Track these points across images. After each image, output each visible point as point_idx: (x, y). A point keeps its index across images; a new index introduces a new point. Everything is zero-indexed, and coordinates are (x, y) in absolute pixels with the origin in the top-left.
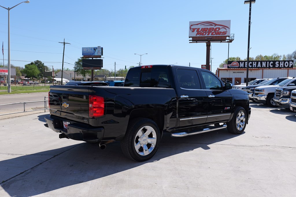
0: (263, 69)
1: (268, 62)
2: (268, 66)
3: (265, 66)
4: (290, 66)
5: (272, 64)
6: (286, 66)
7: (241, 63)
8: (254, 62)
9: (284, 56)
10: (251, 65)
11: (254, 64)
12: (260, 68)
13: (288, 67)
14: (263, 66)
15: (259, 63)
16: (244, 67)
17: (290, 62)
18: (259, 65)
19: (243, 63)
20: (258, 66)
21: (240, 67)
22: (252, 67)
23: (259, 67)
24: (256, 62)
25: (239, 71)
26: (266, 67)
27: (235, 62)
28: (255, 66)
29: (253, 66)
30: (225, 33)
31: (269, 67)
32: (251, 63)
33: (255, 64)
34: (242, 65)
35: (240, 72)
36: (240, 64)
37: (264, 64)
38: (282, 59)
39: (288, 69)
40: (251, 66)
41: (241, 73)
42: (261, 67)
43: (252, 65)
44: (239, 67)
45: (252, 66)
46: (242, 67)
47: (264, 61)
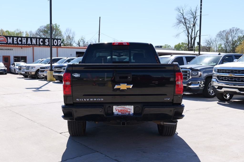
0: (33, 47)
1: (38, 39)
2: (38, 44)
3: (35, 44)
4: (59, 45)
5: (42, 42)
6: (55, 44)
7: (9, 38)
8: (23, 39)
9: (26, 32)
10: (20, 41)
11: (23, 41)
12: (30, 45)
13: (57, 45)
14: (33, 44)
15: (29, 39)
16: (13, 43)
17: (59, 41)
18: (29, 42)
19: (11, 38)
20: (28, 43)
21: (8, 43)
22: (21, 44)
23: (29, 45)
24: (25, 39)
25: (8, 48)
26: (36, 44)
27: (2, 37)
28: (25, 43)
29: (23, 43)
31: (40, 45)
32: (20, 39)
33: (24, 41)
34: (10, 41)
35: (9, 49)
36: (7, 40)
37: (34, 41)
38: (24, 36)
39: (57, 48)
40: (20, 43)
41: (10, 51)
42: (32, 44)
43: (21, 41)
44: (7, 43)
45: (22, 42)
46: (10, 44)
47: (34, 38)
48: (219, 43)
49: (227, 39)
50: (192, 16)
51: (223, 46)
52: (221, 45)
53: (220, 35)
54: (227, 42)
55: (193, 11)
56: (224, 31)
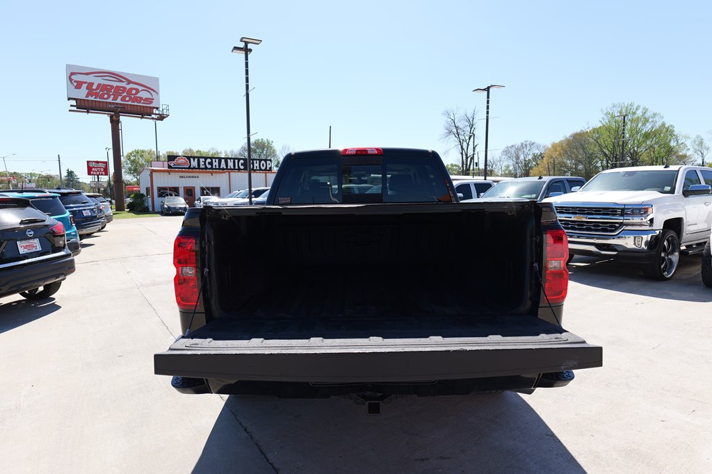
0: (229, 173)
1: (236, 161)
2: (237, 167)
3: (232, 168)
4: (268, 169)
5: (242, 164)
6: (263, 168)
7: (192, 159)
8: (214, 160)
10: (209, 163)
11: (214, 163)
12: (225, 169)
13: (266, 169)
14: (229, 167)
15: (223, 161)
16: (199, 168)
17: (268, 162)
18: (223, 165)
19: (196, 159)
20: (221, 167)
21: (192, 167)
22: (212, 168)
23: (223, 169)
24: (217, 160)
25: (191, 174)
26: (234, 169)
27: (182, 158)
28: (217, 167)
29: (214, 167)
30: (150, 101)
31: (239, 169)
32: (209, 160)
33: (216, 163)
34: (194, 163)
35: (192, 177)
36: (190, 162)
37: (230, 164)
39: (266, 173)
40: (209, 166)
41: (195, 179)
42: (227, 169)
43: (211, 163)
44: (189, 168)
45: (212, 166)
46: (194, 168)
47: (230, 159)
48: (505, 163)
49: (518, 158)
50: (467, 124)
51: (511, 168)
52: (508, 167)
53: (506, 152)
54: (517, 163)
55: (470, 116)
56: (513, 146)
